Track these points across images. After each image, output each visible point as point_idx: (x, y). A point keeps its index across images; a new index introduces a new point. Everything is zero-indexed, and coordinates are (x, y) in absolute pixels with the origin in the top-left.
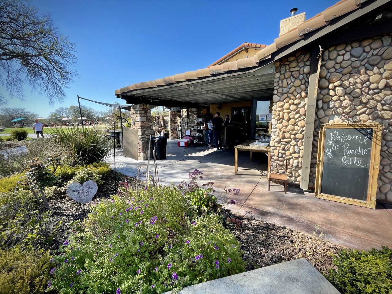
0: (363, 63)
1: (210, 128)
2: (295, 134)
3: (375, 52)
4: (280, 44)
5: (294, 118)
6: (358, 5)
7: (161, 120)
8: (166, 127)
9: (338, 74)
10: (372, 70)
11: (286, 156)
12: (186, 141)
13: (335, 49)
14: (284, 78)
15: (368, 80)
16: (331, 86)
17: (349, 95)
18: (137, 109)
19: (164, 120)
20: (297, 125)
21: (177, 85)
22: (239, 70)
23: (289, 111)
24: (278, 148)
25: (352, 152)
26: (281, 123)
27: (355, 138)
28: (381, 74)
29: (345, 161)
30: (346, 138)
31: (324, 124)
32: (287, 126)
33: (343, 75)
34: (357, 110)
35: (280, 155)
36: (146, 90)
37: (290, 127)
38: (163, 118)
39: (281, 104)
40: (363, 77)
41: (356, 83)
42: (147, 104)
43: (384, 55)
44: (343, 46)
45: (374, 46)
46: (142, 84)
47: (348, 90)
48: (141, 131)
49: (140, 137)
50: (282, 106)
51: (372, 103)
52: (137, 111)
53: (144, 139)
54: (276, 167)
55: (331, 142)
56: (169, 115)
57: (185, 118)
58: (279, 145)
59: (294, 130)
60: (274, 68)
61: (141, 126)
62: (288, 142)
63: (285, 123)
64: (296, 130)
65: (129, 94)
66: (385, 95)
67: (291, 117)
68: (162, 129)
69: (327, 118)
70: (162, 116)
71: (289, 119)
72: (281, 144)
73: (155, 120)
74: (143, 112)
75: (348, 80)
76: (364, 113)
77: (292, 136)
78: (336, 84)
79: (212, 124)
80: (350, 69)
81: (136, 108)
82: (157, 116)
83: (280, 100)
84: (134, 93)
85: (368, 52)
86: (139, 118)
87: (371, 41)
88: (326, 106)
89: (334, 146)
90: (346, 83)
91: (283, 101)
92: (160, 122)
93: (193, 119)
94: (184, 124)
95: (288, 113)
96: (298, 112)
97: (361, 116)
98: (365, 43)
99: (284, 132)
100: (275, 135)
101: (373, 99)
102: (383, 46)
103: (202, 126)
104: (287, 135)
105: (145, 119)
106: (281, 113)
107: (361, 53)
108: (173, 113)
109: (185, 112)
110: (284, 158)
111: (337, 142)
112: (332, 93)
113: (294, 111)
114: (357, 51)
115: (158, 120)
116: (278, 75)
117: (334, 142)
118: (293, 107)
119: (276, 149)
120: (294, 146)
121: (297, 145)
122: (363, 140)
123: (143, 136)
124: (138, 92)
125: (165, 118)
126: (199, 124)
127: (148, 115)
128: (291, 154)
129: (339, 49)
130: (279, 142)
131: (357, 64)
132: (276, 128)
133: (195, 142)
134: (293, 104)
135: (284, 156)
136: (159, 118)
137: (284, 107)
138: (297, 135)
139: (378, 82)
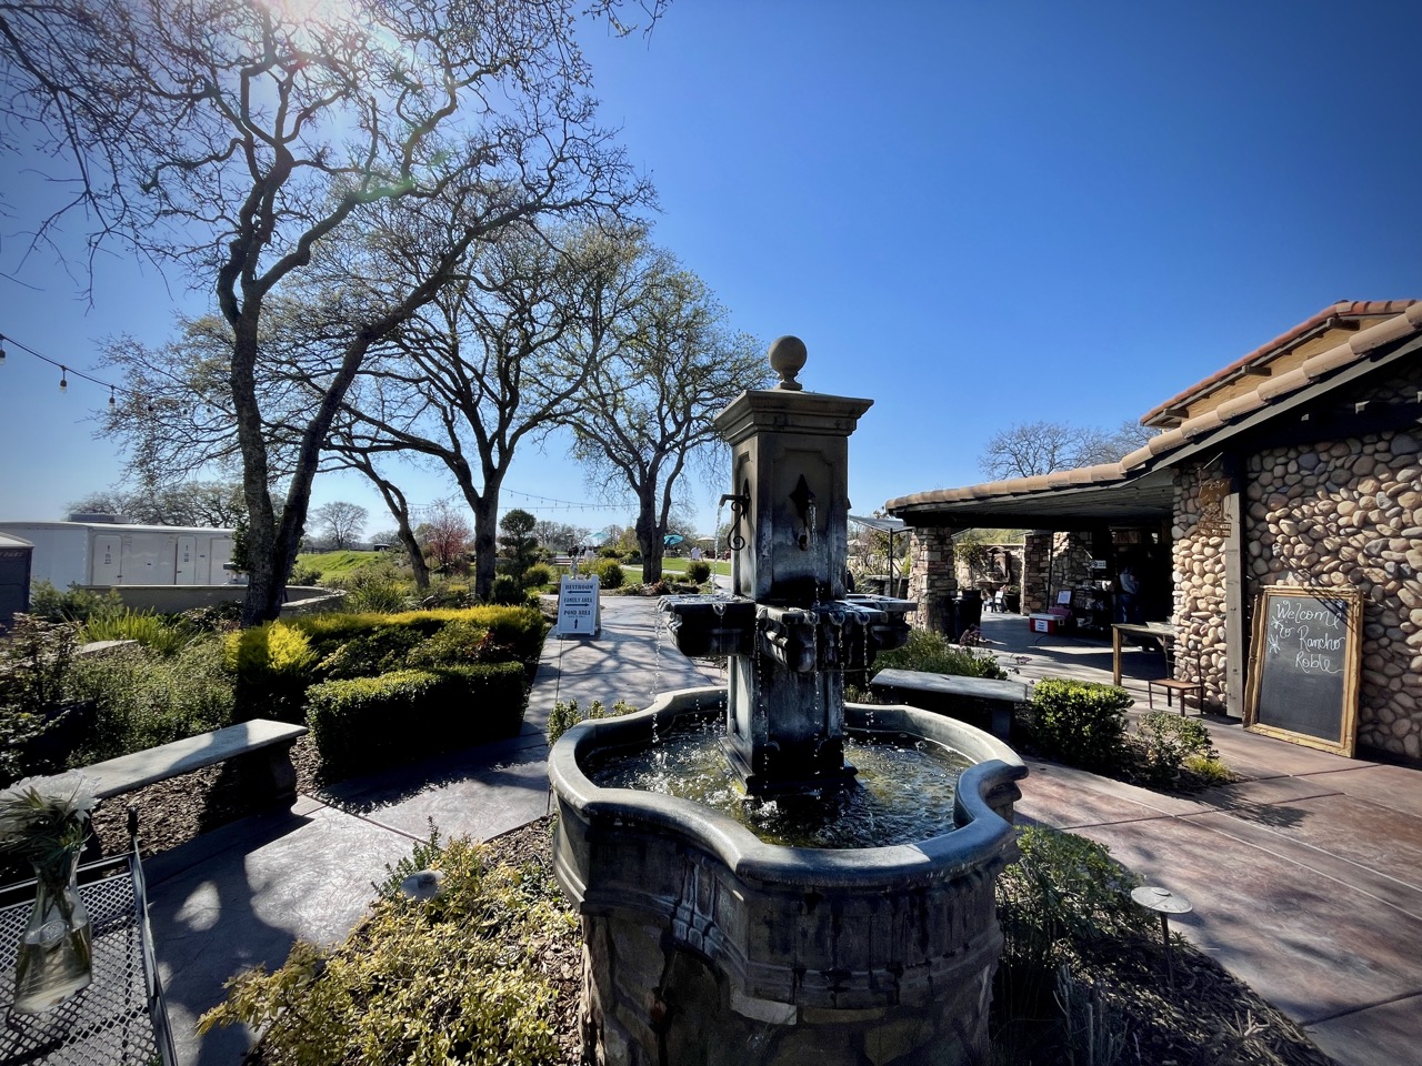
0: (1322, 479)
1: (1126, 588)
2: (1217, 604)
3: (1339, 463)
4: (1157, 448)
5: (1213, 572)
6: (1266, 401)
7: (1000, 558)
8: (1014, 580)
9: (1280, 496)
10: (1339, 493)
11: (1204, 647)
12: (1051, 618)
13: (1271, 454)
14: (1190, 498)
15: (1335, 511)
16: (1268, 517)
17: (1304, 535)
18: (924, 537)
19: (1009, 559)
20: (1220, 585)
21: (994, 500)
22: (1095, 484)
23: (1202, 557)
24: (1187, 630)
25: (1314, 643)
26: (1189, 579)
27: (1319, 615)
28: (1356, 501)
29: (1301, 660)
30: (1304, 616)
31: (1265, 587)
32: (1201, 587)
33: (1290, 499)
34: (1324, 564)
35: (1191, 644)
36: (941, 505)
37: (1207, 589)
38: (1007, 553)
39: (1186, 543)
40: (1323, 505)
41: (1314, 514)
42: (944, 527)
43: (1355, 469)
44: (1283, 452)
45: (1335, 452)
46: (934, 493)
47: (1301, 527)
48: (928, 579)
49: (925, 591)
50: (1189, 548)
51: (1345, 551)
52: (924, 540)
53: (933, 596)
54: (1186, 669)
55: (1277, 623)
56: (1024, 545)
57: (1064, 556)
58: (1188, 623)
59: (1214, 594)
60: (1172, 477)
61: (929, 569)
62: (1206, 619)
63: (1196, 580)
64: (1219, 596)
65: (911, 509)
66: (1368, 539)
67: (1207, 569)
68: (1001, 585)
69: (1272, 576)
70: (1006, 547)
71: (1203, 574)
72: (1193, 622)
73: (985, 558)
74: (935, 542)
75: (1299, 507)
76: (1335, 569)
77: (1212, 607)
78: (1278, 513)
79: (1132, 578)
80: (1298, 489)
81: (922, 534)
82: (990, 547)
83: (1184, 537)
84: (920, 508)
85: (1327, 462)
86: (925, 555)
87: (1329, 445)
88: (1266, 553)
89: (1284, 631)
90: (1297, 513)
91: (1189, 539)
92: (999, 563)
93: (1081, 560)
94: (1060, 574)
95: (1202, 561)
96: (1218, 562)
97: (1333, 575)
98: (1320, 447)
99: (1196, 598)
100: (1180, 603)
101: (1348, 545)
102: (1350, 454)
103: (1104, 582)
104: (1201, 604)
105: (938, 556)
106: (1188, 560)
107: (1314, 464)
108: (1036, 541)
109: (1065, 540)
110: (1200, 651)
111: (1289, 623)
112: (1273, 529)
113: (1212, 557)
114: (1308, 459)
115: (993, 557)
116: (1178, 491)
117: (1283, 623)
118: (1208, 551)
119: (1183, 631)
120: (1217, 627)
121: (1222, 625)
122: (1331, 621)
123: (930, 591)
124: (926, 507)
125: (1013, 553)
126: (1099, 575)
127: (945, 548)
128: (1212, 645)
129: (1277, 453)
130: (1188, 617)
131: (1310, 481)
132: (1181, 590)
133: (1079, 625)
134: (1207, 545)
135: (1199, 646)
136: (995, 551)
137: (1193, 550)
138: (1221, 605)
139: (1350, 514)
